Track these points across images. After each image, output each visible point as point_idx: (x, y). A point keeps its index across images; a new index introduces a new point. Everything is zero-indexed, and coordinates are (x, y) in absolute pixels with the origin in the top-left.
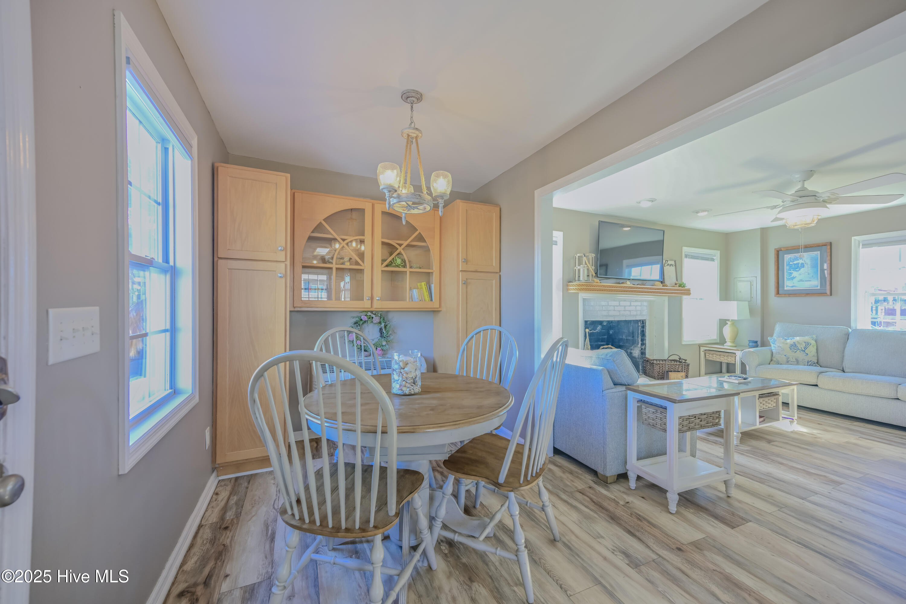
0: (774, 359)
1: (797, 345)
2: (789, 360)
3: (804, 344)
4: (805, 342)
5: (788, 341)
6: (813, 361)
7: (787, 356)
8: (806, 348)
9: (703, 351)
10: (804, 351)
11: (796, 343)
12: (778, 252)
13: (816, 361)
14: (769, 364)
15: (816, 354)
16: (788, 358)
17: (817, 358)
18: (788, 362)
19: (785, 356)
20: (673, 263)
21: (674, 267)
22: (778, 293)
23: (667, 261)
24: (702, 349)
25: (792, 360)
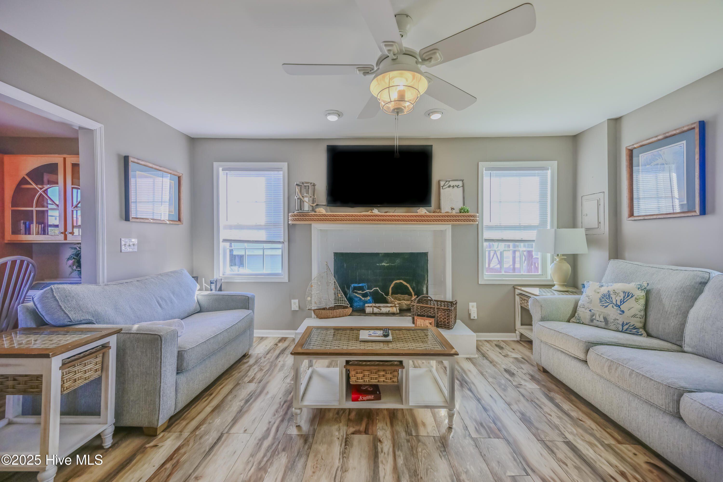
0: (576, 315)
1: (612, 296)
2: (594, 317)
3: (622, 295)
4: (624, 292)
5: (603, 289)
6: (632, 324)
7: (592, 311)
8: (623, 302)
9: (517, 295)
10: (619, 306)
11: (611, 293)
12: (631, 153)
13: (641, 325)
14: (569, 321)
15: (643, 313)
16: (593, 315)
17: (643, 320)
18: (592, 321)
19: (590, 311)
20: (460, 183)
21: (461, 188)
22: (631, 214)
23: (448, 182)
24: (517, 292)
25: (598, 318)
